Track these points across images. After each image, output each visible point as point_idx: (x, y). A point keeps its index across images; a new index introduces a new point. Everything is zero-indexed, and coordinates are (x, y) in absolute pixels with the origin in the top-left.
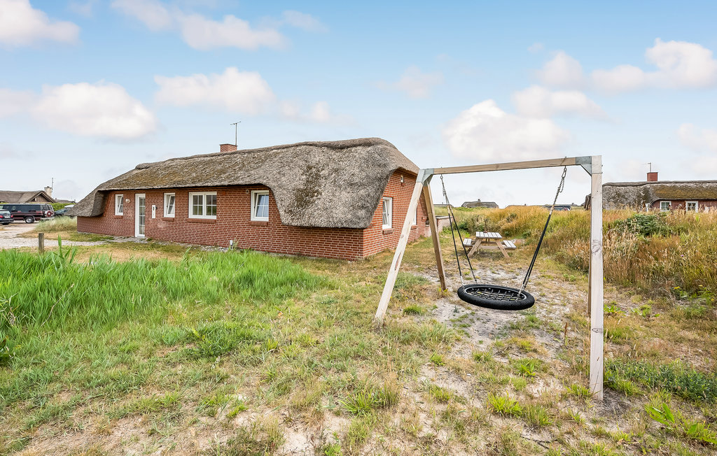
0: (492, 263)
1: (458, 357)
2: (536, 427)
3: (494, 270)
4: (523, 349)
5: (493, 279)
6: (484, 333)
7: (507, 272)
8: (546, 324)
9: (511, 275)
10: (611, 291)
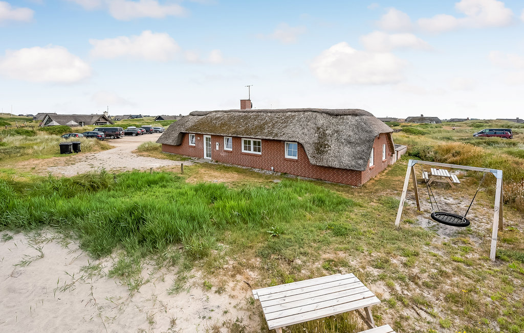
0: (443, 191)
1: (436, 243)
2: (468, 265)
3: (446, 197)
4: (464, 242)
5: (446, 203)
6: (445, 234)
7: (454, 199)
8: (476, 232)
9: (457, 201)
10: (519, 217)
